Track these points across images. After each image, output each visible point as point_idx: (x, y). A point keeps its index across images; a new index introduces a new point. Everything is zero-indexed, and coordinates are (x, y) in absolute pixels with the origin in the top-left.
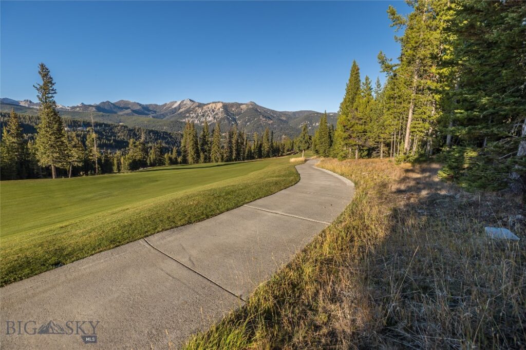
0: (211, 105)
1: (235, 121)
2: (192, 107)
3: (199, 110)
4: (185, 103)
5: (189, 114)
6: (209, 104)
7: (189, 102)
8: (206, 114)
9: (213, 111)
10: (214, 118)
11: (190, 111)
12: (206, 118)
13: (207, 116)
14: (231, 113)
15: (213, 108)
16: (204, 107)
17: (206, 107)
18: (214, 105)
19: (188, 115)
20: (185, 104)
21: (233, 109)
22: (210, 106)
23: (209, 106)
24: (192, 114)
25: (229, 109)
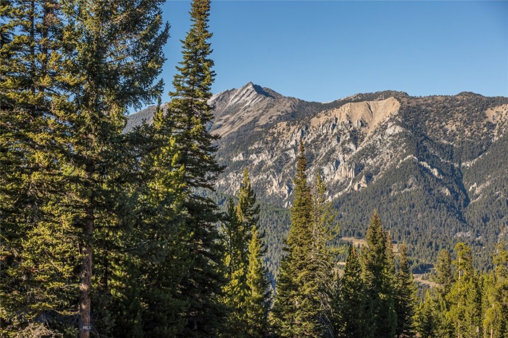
0: (346, 108)
1: (459, 182)
2: (263, 121)
3: (292, 137)
4: (232, 101)
5: (247, 154)
6: (337, 104)
7: (251, 100)
8: (323, 151)
9: (355, 137)
10: (359, 169)
11: (253, 139)
12: (321, 171)
13: (327, 159)
14: (441, 147)
15: (356, 124)
16: (315, 121)
17: (323, 119)
18: (359, 110)
19: (240, 157)
20: (234, 109)
21: (451, 127)
22: (341, 114)
23: (336, 112)
24: (258, 152)
25: (430, 126)
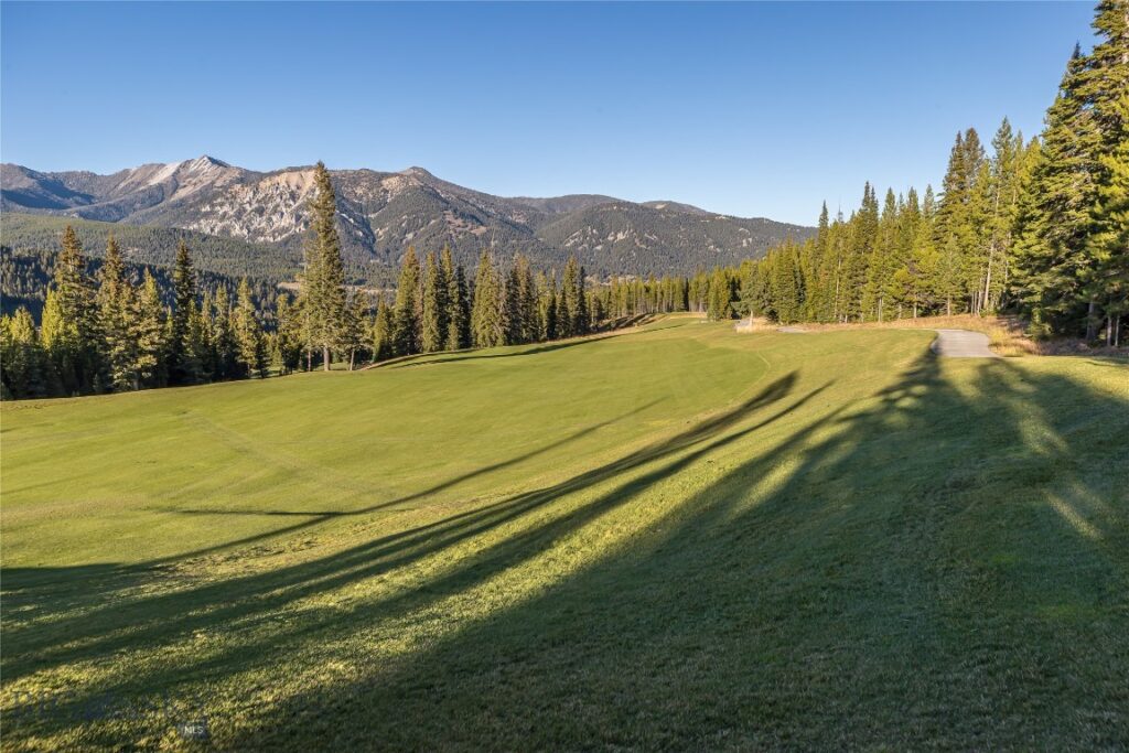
0: (285, 175)
1: (368, 227)
2: (219, 183)
3: (246, 195)
4: (192, 168)
5: (213, 206)
6: (279, 173)
7: (208, 168)
8: (271, 206)
9: (293, 196)
10: (298, 218)
11: (216, 195)
12: (270, 219)
13: (275, 211)
14: (354, 204)
15: (293, 188)
16: (262, 184)
17: (268, 183)
18: (294, 178)
19: (208, 208)
20: (195, 174)
21: (359, 191)
22: (282, 179)
23: (277, 179)
24: (222, 205)
25: (346, 190)
